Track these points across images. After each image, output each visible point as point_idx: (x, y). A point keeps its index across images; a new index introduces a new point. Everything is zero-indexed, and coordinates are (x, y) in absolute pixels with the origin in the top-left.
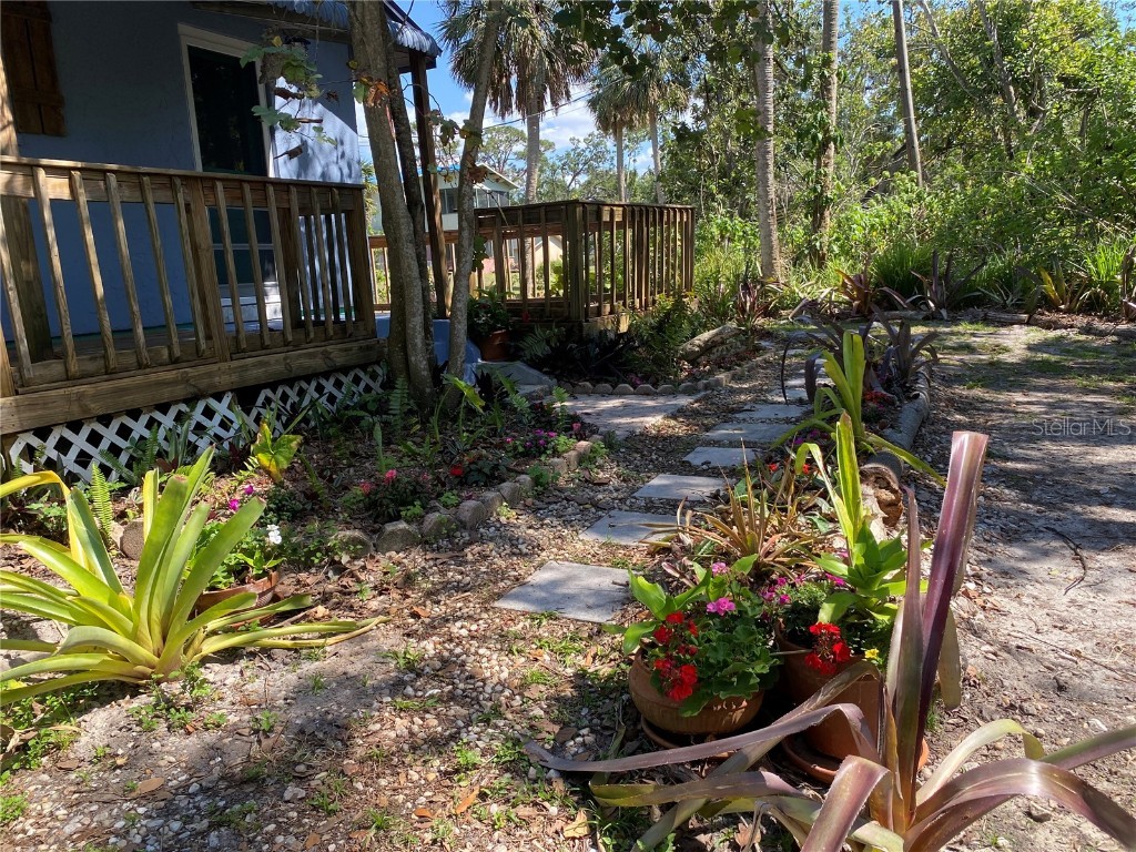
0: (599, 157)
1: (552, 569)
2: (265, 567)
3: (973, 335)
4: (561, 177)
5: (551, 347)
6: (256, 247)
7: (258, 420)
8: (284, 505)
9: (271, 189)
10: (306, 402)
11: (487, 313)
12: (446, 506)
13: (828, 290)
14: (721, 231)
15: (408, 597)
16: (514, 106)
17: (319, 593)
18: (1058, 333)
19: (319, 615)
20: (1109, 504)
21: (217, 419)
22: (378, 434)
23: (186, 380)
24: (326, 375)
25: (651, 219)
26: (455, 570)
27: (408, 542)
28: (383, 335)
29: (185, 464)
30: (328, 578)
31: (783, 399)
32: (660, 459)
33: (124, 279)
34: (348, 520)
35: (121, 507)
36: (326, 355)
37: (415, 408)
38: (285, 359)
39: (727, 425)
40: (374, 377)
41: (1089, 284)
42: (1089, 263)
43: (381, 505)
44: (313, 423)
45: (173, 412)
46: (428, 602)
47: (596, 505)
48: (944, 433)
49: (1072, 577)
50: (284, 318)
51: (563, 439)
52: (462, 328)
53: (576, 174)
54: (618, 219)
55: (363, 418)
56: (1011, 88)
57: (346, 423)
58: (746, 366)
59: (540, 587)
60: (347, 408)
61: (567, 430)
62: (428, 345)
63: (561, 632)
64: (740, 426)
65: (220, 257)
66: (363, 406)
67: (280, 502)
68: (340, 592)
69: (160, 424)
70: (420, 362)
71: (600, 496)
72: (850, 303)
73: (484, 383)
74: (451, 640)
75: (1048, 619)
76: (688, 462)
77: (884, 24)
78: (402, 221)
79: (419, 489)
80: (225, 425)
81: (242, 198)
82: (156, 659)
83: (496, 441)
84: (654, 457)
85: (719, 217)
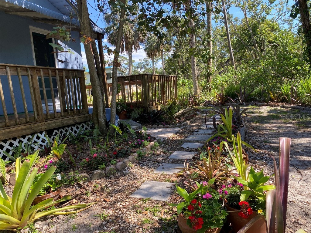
0: (147, 64)
1: (147, 183)
2: (56, 187)
3: (253, 109)
4: (137, 70)
5: (139, 115)
6: (53, 89)
7: (53, 139)
8: (62, 166)
9: (57, 71)
10: (68, 134)
11: (120, 106)
12: (112, 164)
13: (212, 98)
14: (182, 83)
15: (102, 195)
16: (125, 50)
17: (74, 195)
18: (275, 108)
19: (74, 202)
20: (303, 155)
21: (41, 140)
22: (90, 142)
23: (31, 128)
24: (74, 125)
25: (165, 79)
26: (116, 185)
27: (101, 176)
28: (90, 113)
29: (30, 154)
30: (76, 189)
31: (206, 128)
32: (174, 147)
33: (11, 98)
34: (82, 170)
35: (9, 169)
36: (74, 119)
37: (101, 134)
38: (62, 121)
39: (191, 136)
40: (88, 125)
41: (282, 94)
42: (282, 89)
43: (92, 165)
44: (70, 140)
45: (27, 138)
46: (109, 196)
47: (157, 161)
48: (252, 136)
49: (299, 178)
50: (61, 109)
51: (146, 142)
52: (114, 110)
53: (141, 69)
54: (157, 79)
55: (85, 138)
56: (256, 44)
57: (80, 139)
58: (194, 119)
59: (144, 190)
60: (80, 135)
61: (147, 139)
62: (104, 115)
63: (152, 205)
64: (195, 136)
65: (42, 92)
66: (85, 134)
67: (61, 165)
68: (80, 194)
69: (22, 142)
70: (102, 120)
71: (158, 159)
72: (218, 101)
73: (121, 126)
74: (117, 209)
75: (296, 191)
76: (183, 147)
77: (222, 28)
78: (96, 80)
79: (104, 159)
80: (43, 141)
81: (48, 74)
82: (19, 221)
83: (125, 143)
84: (172, 146)
85: (181, 79)
